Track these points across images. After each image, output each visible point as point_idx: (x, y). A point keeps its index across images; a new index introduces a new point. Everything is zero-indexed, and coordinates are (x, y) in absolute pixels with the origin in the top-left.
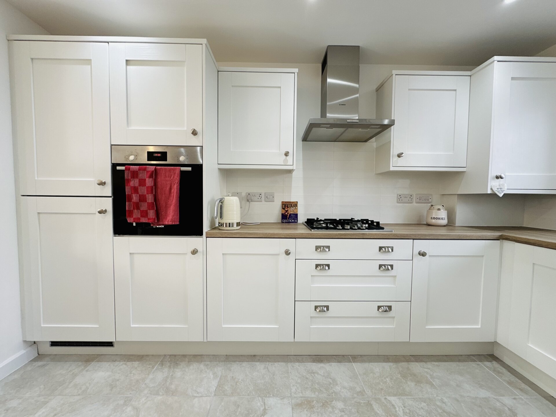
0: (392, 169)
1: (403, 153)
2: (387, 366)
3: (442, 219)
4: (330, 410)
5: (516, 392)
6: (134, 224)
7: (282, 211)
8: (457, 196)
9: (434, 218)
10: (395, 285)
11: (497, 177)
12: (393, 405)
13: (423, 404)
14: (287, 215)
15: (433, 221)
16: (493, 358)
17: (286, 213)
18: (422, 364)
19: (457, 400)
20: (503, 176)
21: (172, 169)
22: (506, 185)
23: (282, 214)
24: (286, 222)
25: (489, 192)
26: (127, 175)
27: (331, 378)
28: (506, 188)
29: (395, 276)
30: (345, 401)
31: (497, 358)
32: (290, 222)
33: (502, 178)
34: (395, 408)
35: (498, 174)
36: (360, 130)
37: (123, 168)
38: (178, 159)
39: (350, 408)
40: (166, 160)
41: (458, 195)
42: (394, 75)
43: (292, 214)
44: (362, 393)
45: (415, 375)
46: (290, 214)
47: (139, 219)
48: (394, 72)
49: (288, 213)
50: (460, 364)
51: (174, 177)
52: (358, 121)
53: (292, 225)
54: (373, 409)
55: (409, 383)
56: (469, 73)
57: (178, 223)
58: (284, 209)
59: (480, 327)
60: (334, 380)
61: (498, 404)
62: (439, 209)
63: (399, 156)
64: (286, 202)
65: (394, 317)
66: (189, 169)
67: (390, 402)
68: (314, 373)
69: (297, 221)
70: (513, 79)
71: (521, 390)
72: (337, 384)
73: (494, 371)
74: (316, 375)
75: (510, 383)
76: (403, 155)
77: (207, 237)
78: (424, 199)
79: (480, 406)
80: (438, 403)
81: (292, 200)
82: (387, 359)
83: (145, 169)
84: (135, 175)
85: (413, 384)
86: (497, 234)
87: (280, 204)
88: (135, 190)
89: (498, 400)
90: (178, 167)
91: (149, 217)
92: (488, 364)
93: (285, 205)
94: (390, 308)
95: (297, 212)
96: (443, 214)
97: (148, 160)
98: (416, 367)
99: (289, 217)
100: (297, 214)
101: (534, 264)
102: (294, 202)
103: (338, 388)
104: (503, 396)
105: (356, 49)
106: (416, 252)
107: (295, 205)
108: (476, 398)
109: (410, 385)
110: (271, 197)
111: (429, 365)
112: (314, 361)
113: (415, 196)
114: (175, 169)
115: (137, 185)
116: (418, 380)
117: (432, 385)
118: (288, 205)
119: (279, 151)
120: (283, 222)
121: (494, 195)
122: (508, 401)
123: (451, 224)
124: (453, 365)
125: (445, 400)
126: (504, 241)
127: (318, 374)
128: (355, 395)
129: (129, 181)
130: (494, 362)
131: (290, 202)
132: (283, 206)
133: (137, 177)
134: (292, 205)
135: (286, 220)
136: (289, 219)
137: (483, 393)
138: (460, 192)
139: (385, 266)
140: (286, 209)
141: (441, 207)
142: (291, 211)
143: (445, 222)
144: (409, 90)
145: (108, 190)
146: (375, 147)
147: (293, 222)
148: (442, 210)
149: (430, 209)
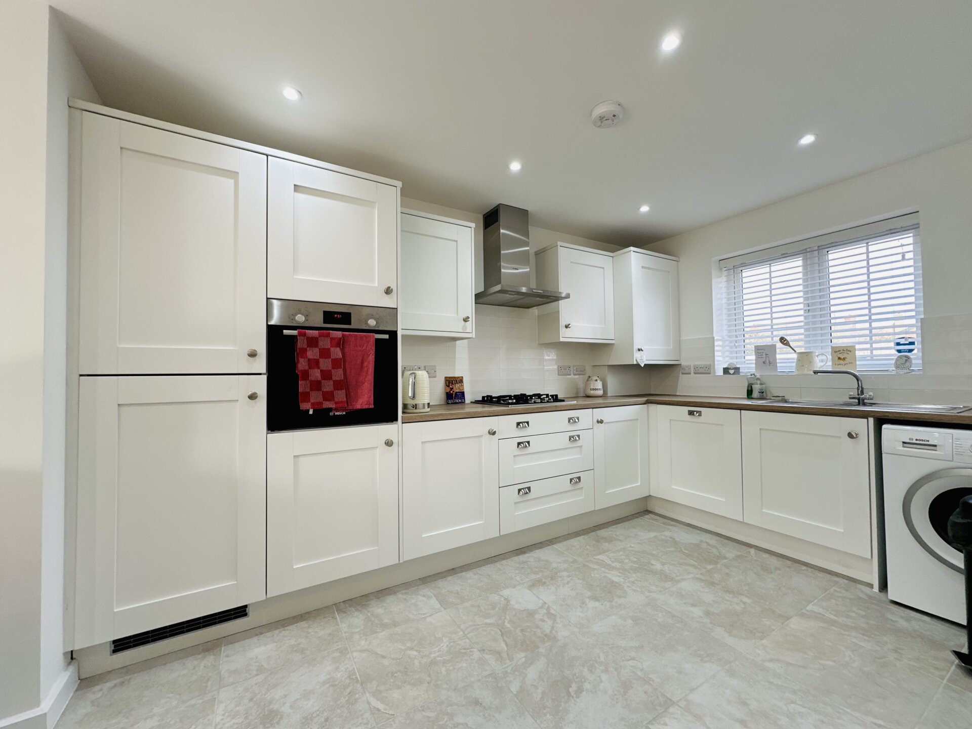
0: (562, 340)
1: (570, 324)
2: (581, 538)
3: (600, 389)
4: (560, 579)
5: (670, 527)
6: (311, 412)
7: (445, 390)
8: (607, 367)
9: (593, 389)
10: (581, 455)
11: (639, 350)
12: (602, 560)
13: (621, 553)
14: (453, 394)
15: (592, 392)
16: (647, 512)
17: (452, 392)
18: (605, 530)
19: (639, 543)
20: (643, 349)
21: (365, 336)
22: (644, 356)
23: (447, 393)
24: (452, 403)
25: (635, 363)
26: (301, 343)
27: (543, 561)
28: (645, 359)
29: (581, 447)
30: (565, 570)
31: (650, 511)
32: (458, 403)
33: (642, 351)
34: (604, 561)
35: (640, 347)
36: (538, 299)
37: (294, 332)
38: (366, 323)
39: (574, 572)
40: (350, 324)
41: (609, 366)
42: (559, 246)
43: (458, 392)
44: (575, 561)
45: (605, 538)
46: (456, 392)
47: (321, 403)
48: (559, 243)
49: (453, 391)
50: (631, 521)
51: (367, 347)
52: (542, 292)
53: (460, 406)
54: (590, 568)
55: (604, 544)
56: (611, 254)
57: (372, 406)
58: (448, 386)
59: (639, 484)
60: (547, 561)
61: (663, 537)
62: (596, 380)
63: (567, 327)
64: (449, 377)
65: (582, 488)
66: (386, 337)
67: (599, 559)
68: (525, 562)
69: (465, 400)
70: (643, 267)
71: (672, 525)
72: (552, 563)
73: (652, 519)
74: (529, 563)
75: (664, 523)
76: (570, 326)
77: (402, 423)
78: (581, 372)
79: (654, 542)
80: (629, 549)
81: (456, 375)
82: (577, 534)
83: (328, 335)
84: (312, 342)
85: (607, 544)
86: (645, 399)
87: (443, 379)
88: (314, 363)
89: (662, 535)
90: (372, 334)
91: (336, 400)
92: (647, 516)
93: (450, 382)
94: (579, 478)
95: (463, 389)
96: (599, 385)
97: (325, 322)
98: (603, 533)
99: (455, 396)
100: (464, 392)
101: (670, 420)
102: (458, 377)
103: (554, 565)
104: (664, 532)
105: (525, 213)
106: (595, 420)
107: (460, 380)
108: (650, 538)
109: (606, 545)
110: (433, 371)
111: (610, 529)
112: (518, 555)
113: (572, 367)
114: (369, 336)
115: (317, 356)
116: (610, 540)
117: (620, 541)
118: (452, 381)
119: (456, 315)
120: (448, 403)
121: (638, 365)
122: (667, 533)
123: (604, 396)
124: (626, 524)
125: (633, 545)
126: (650, 405)
127: (530, 562)
128: (572, 564)
129: (304, 351)
130: (650, 515)
131: (455, 377)
132: (447, 382)
133: (316, 346)
134: (457, 381)
135: (452, 400)
136: (455, 399)
137: (652, 534)
138: (611, 363)
139: (573, 438)
140: (451, 387)
141: (597, 378)
142: (456, 388)
143: (600, 392)
144: (571, 262)
145: (261, 364)
146: (537, 315)
147: (460, 403)
148: (598, 381)
149: (588, 380)
